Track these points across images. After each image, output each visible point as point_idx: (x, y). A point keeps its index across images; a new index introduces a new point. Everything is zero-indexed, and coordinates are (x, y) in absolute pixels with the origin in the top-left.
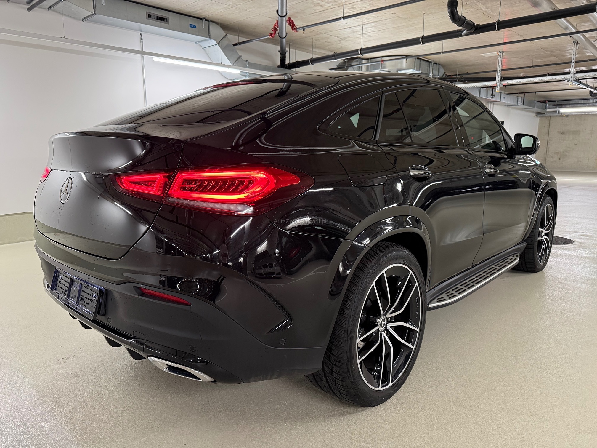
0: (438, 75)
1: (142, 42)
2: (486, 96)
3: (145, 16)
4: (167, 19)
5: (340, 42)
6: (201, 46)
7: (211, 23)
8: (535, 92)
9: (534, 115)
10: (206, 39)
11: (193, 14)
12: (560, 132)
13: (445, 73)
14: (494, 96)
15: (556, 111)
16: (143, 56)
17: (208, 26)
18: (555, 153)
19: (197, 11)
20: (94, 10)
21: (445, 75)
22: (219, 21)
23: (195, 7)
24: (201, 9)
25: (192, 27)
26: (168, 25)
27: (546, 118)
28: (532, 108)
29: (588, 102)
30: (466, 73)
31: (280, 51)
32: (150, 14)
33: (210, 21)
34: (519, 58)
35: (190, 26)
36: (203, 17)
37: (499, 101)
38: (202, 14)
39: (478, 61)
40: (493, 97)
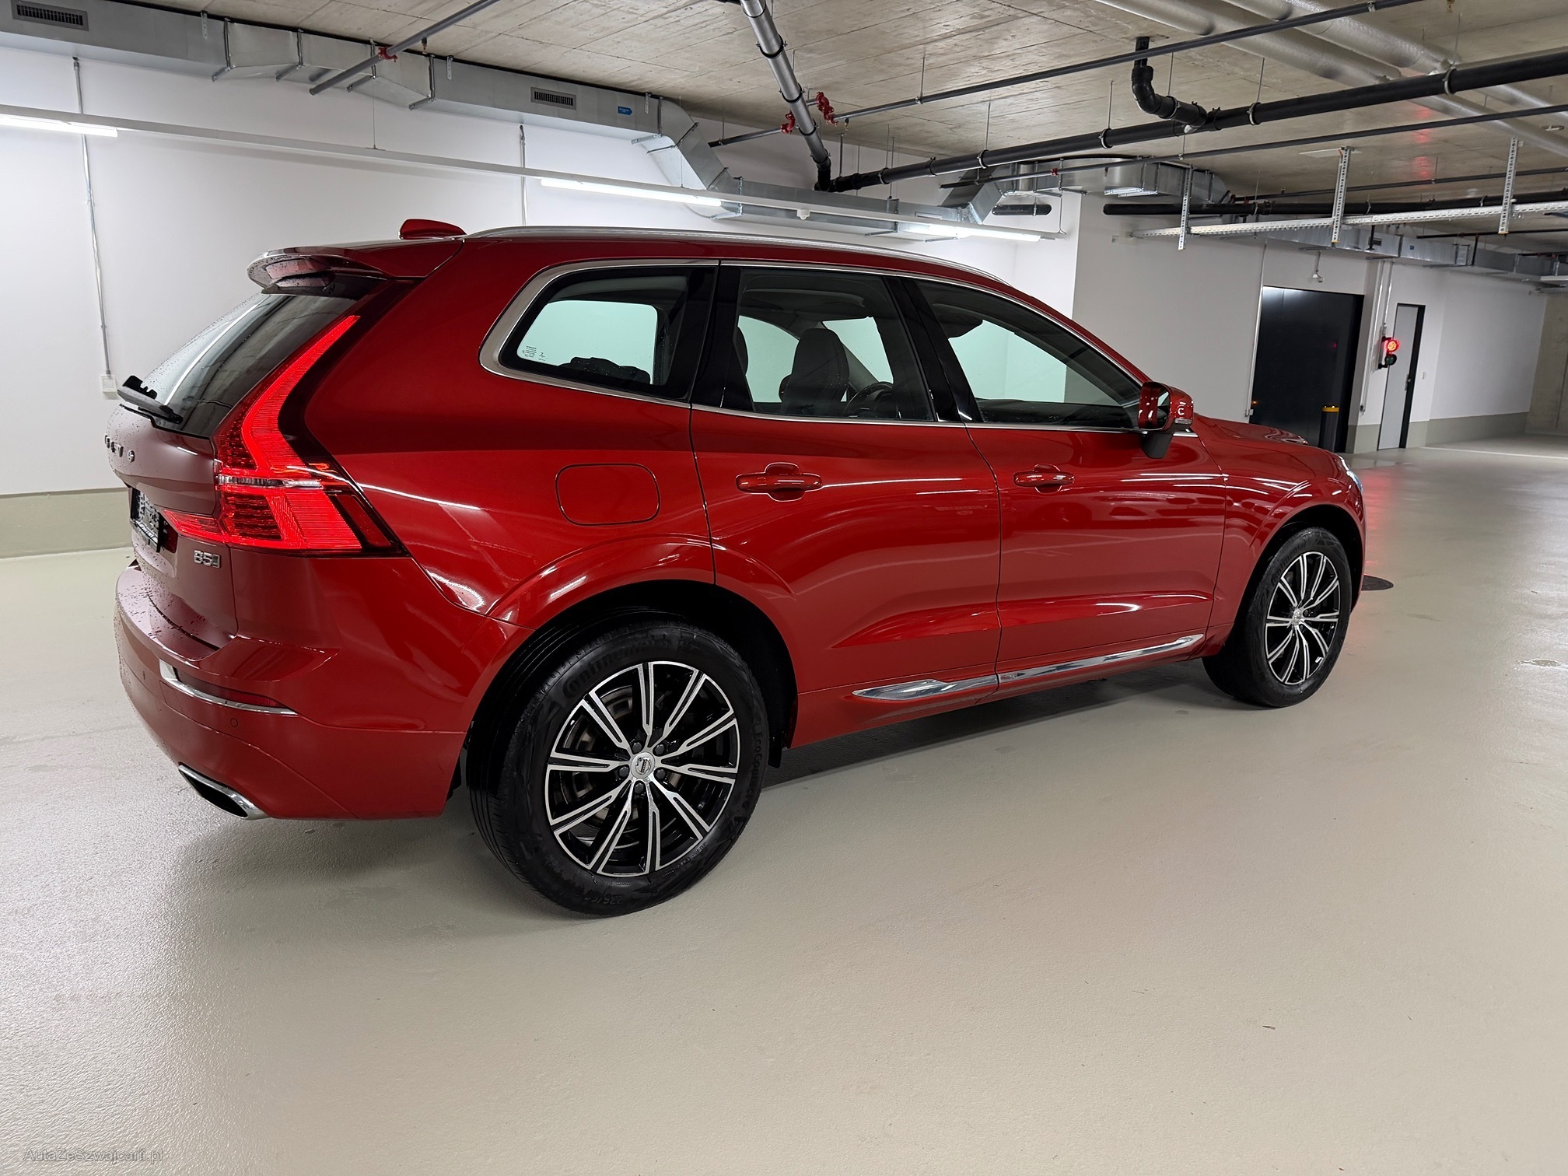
1: (524, 144)
3: (529, 94)
4: (572, 99)
6: (644, 147)
10: (653, 136)
11: (627, 87)
16: (524, 178)
17: (656, 110)
19: (633, 81)
20: (430, 92)
21: (1227, 198)
22: (680, 98)
23: (626, 75)
25: (623, 113)
26: (574, 111)
31: (814, 157)
32: (539, 91)
33: (660, 97)
35: (620, 112)
36: (647, 91)
37: (1397, 256)
38: (646, 86)
40: (1375, 247)
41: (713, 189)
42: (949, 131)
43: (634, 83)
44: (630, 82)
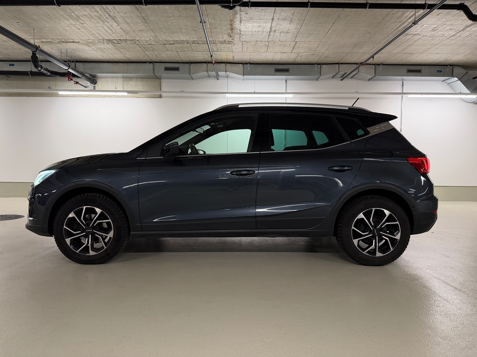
1: (403, 87)
3: (406, 71)
4: (420, 70)
6: (447, 82)
7: (455, 67)
10: (450, 78)
11: (440, 64)
16: (403, 95)
17: (452, 69)
20: (375, 74)
22: (461, 64)
23: (441, 59)
24: (446, 60)
25: (439, 72)
26: (421, 74)
32: (409, 70)
33: (453, 65)
36: (448, 64)
43: (443, 62)
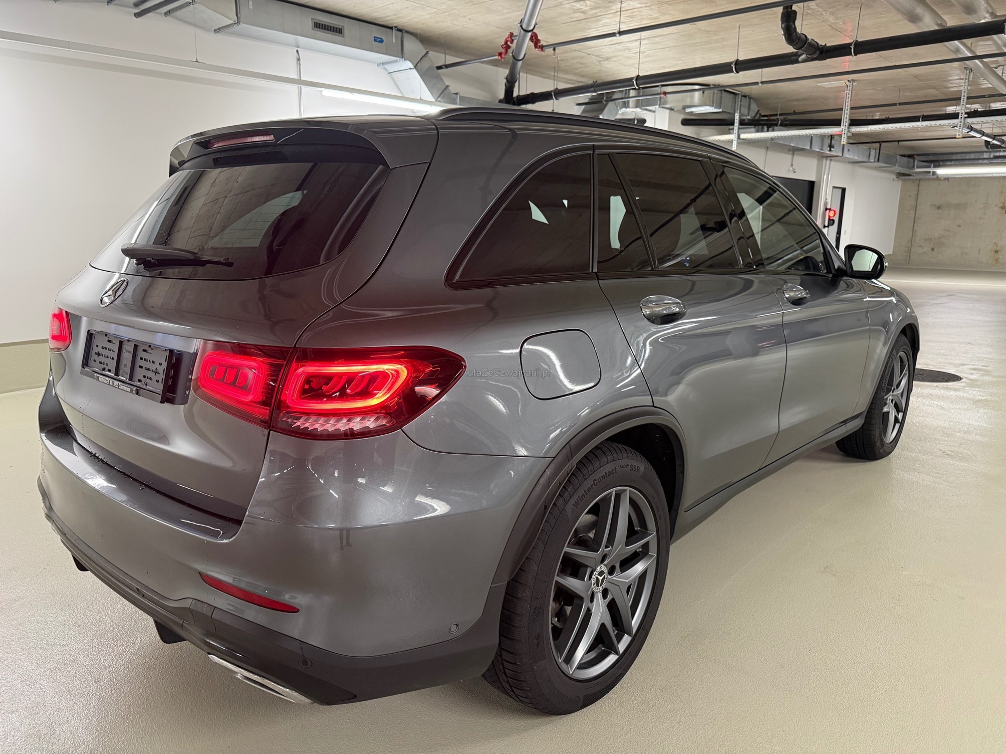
0: (748, 115)
1: (300, 64)
2: (821, 148)
3: (310, 24)
4: (341, 29)
5: (600, 64)
7: (405, 35)
8: (898, 141)
9: (894, 177)
11: (380, 21)
12: (935, 205)
13: (758, 111)
14: (833, 147)
15: (929, 172)
16: (301, 87)
18: (926, 240)
19: (388, 16)
21: (758, 115)
22: (419, 31)
23: (387, 11)
24: (395, 15)
25: (377, 42)
26: (343, 38)
27: (913, 182)
28: (891, 167)
29: (981, 157)
30: (792, 112)
31: (508, 78)
32: (317, 21)
33: (404, 31)
34: (877, 90)
35: (375, 40)
36: (395, 25)
37: (841, 155)
38: (394, 22)
39: (812, 94)
40: (832, 149)
41: (440, 101)
42: (598, 63)
43: (386, 19)
44: (386, 17)
